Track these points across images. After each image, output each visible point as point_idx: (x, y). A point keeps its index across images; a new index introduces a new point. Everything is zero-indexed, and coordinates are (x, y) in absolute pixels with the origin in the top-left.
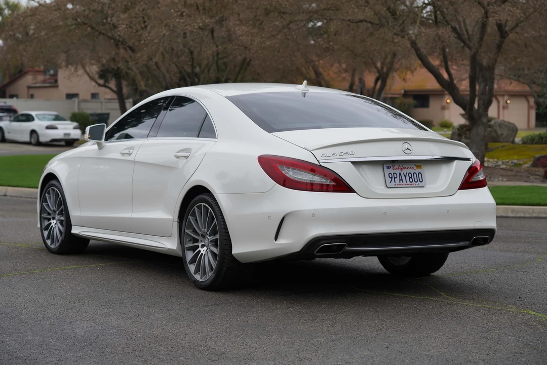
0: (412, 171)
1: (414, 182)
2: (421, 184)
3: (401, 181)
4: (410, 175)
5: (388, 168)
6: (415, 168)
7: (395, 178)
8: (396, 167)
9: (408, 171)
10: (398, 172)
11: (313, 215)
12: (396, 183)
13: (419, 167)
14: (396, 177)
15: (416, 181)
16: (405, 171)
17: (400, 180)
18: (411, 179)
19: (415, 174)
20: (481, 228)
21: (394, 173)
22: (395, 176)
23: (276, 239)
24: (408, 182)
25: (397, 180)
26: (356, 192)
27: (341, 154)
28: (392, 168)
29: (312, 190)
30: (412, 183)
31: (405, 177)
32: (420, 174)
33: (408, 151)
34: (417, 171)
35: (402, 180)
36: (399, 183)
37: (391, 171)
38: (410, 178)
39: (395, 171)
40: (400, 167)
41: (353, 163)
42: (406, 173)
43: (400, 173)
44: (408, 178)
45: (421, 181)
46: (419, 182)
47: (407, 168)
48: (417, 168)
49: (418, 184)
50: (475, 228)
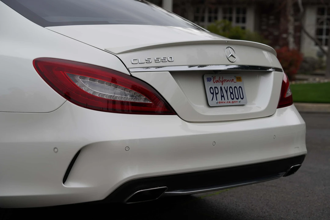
0: (233, 85)
1: (235, 100)
2: (242, 102)
3: (223, 98)
4: (231, 89)
5: (209, 80)
6: (235, 80)
8: (217, 79)
10: (219, 85)
11: (127, 148)
13: (239, 79)
14: (218, 93)
15: (237, 97)
17: (222, 96)
18: (232, 95)
19: (236, 89)
21: (215, 87)
22: (217, 91)
23: (64, 180)
24: (230, 100)
25: (219, 96)
26: (175, 114)
27: (157, 61)
28: (213, 80)
29: (114, 111)
30: (234, 101)
31: (227, 92)
32: (240, 89)
33: (232, 59)
34: (238, 85)
36: (220, 101)
37: (212, 84)
38: (232, 93)
39: (216, 85)
40: (221, 79)
41: (172, 73)
42: (227, 87)
43: (221, 88)
44: (229, 93)
45: (242, 97)
46: (240, 99)
47: (228, 81)
48: (237, 81)
49: (240, 102)
50: (295, 155)
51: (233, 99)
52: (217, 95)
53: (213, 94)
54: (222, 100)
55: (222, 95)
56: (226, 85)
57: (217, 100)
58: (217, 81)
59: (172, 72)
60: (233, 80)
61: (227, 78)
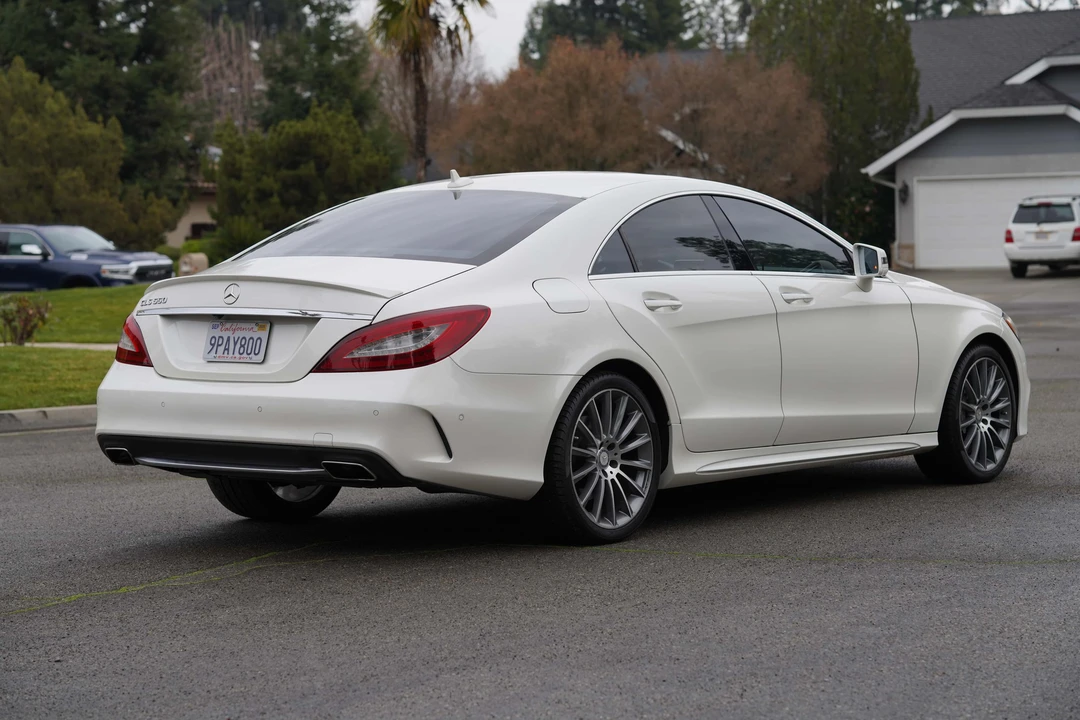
0: (249, 335)
1: (245, 355)
2: (255, 359)
3: (226, 352)
4: (243, 341)
5: (214, 327)
6: (256, 328)
7: (218, 345)
8: (226, 327)
10: (225, 335)
12: (218, 354)
13: (262, 328)
14: (221, 345)
15: (249, 351)
16: (237, 335)
17: (225, 349)
18: (242, 349)
19: (251, 341)
20: (330, 445)
21: (219, 337)
22: (220, 341)
24: (237, 354)
25: (221, 349)
26: (152, 366)
27: (155, 302)
28: (219, 329)
30: (242, 356)
31: (235, 344)
32: (259, 342)
34: (256, 335)
35: (228, 350)
36: (222, 355)
37: (217, 333)
38: (242, 346)
39: (223, 334)
40: (234, 327)
41: (165, 317)
42: (239, 338)
43: (229, 338)
44: (238, 345)
45: (257, 352)
46: (252, 355)
47: (244, 329)
48: (258, 330)
49: (251, 358)
50: (316, 444)
51: (241, 354)
52: (219, 347)
53: (213, 345)
54: (224, 353)
55: (227, 347)
56: (239, 334)
57: (216, 353)
58: (227, 329)
59: (163, 316)
60: (253, 328)
61: (243, 325)
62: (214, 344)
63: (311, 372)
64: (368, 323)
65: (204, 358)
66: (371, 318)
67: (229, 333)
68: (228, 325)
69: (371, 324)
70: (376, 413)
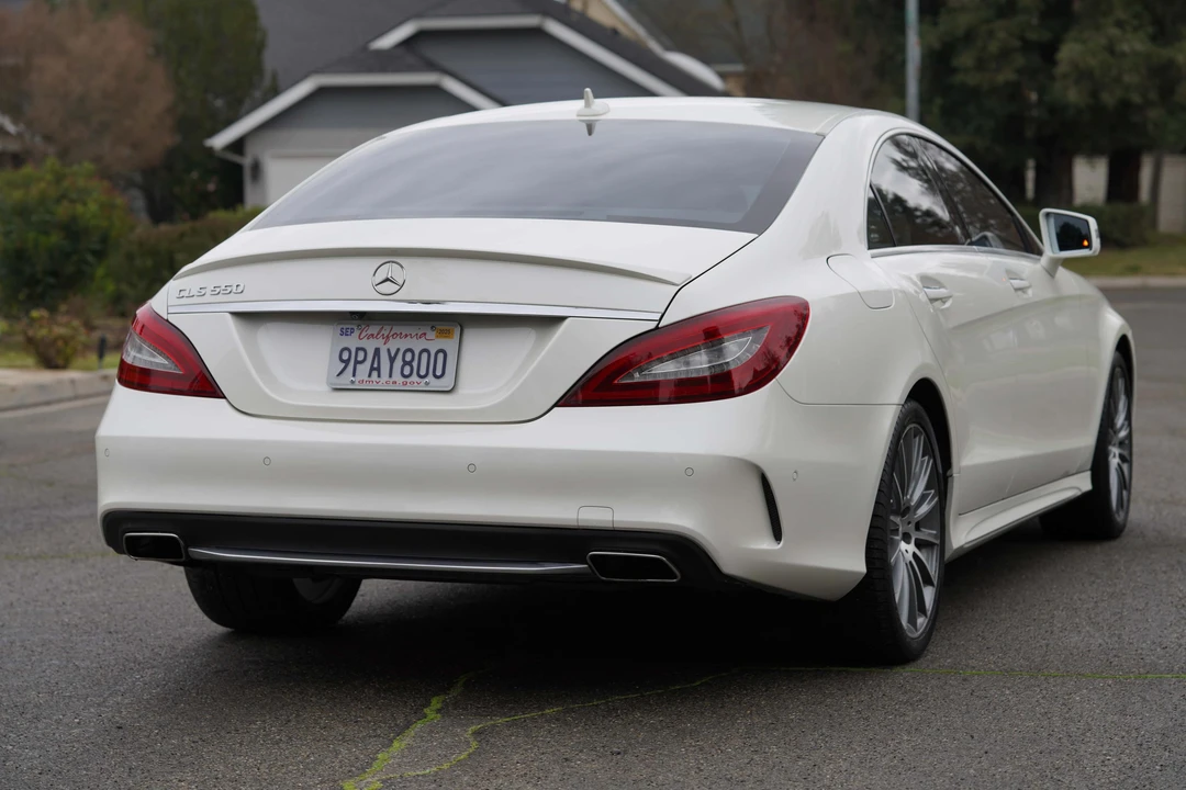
0: (418, 345)
1: (414, 378)
2: (435, 384)
3: (375, 374)
4: (409, 355)
5: (344, 333)
6: (431, 335)
7: (357, 362)
8: (369, 332)
9: (403, 344)
10: (370, 345)
12: (359, 376)
13: (445, 334)
14: (362, 361)
15: (423, 372)
16: (394, 344)
17: (372, 369)
18: (407, 368)
19: (425, 356)
20: (608, 525)
21: (358, 349)
22: (361, 356)
24: (398, 378)
25: (364, 369)
26: (225, 397)
27: (214, 291)
28: (357, 333)
30: (408, 380)
31: (392, 360)
32: (441, 356)
35: (378, 369)
36: (366, 378)
37: (352, 342)
38: (405, 363)
39: (364, 343)
40: (385, 333)
41: (240, 316)
42: (398, 350)
43: (377, 351)
44: (398, 363)
45: (439, 373)
46: (430, 378)
47: (406, 336)
48: (437, 337)
49: (427, 384)
50: (581, 524)
51: (405, 377)
52: (359, 366)
53: (347, 362)
54: (370, 376)
55: (375, 366)
56: (398, 344)
57: (354, 375)
58: (372, 335)
59: (236, 314)
60: (425, 334)
61: (405, 330)
62: (347, 360)
63: (556, 405)
64: (652, 325)
65: (329, 383)
66: (657, 317)
67: (379, 343)
68: (373, 330)
69: (657, 327)
70: (690, 471)
